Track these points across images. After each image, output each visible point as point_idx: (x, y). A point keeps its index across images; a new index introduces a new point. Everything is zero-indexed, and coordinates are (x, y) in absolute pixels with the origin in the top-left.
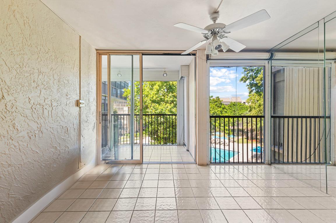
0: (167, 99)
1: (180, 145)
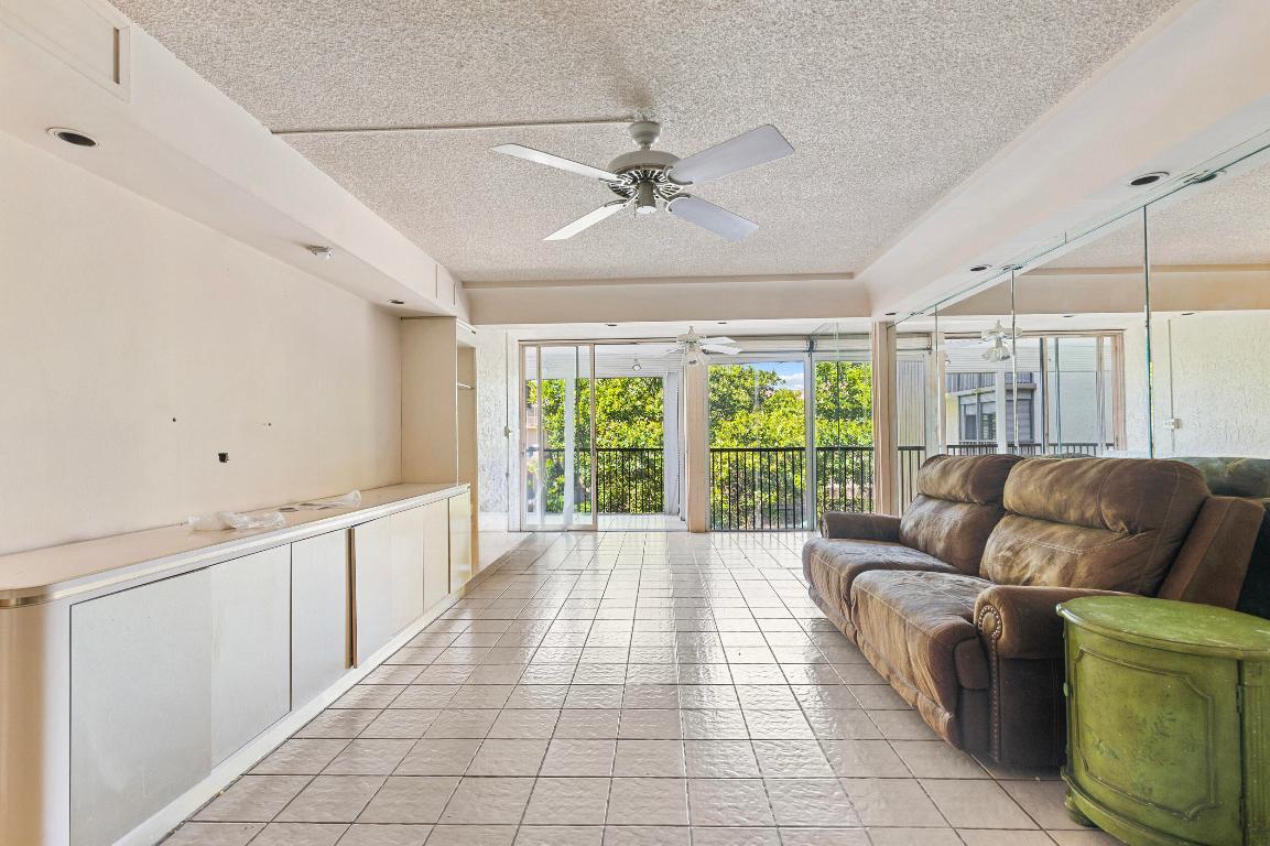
0: (651, 407)
1: (670, 513)
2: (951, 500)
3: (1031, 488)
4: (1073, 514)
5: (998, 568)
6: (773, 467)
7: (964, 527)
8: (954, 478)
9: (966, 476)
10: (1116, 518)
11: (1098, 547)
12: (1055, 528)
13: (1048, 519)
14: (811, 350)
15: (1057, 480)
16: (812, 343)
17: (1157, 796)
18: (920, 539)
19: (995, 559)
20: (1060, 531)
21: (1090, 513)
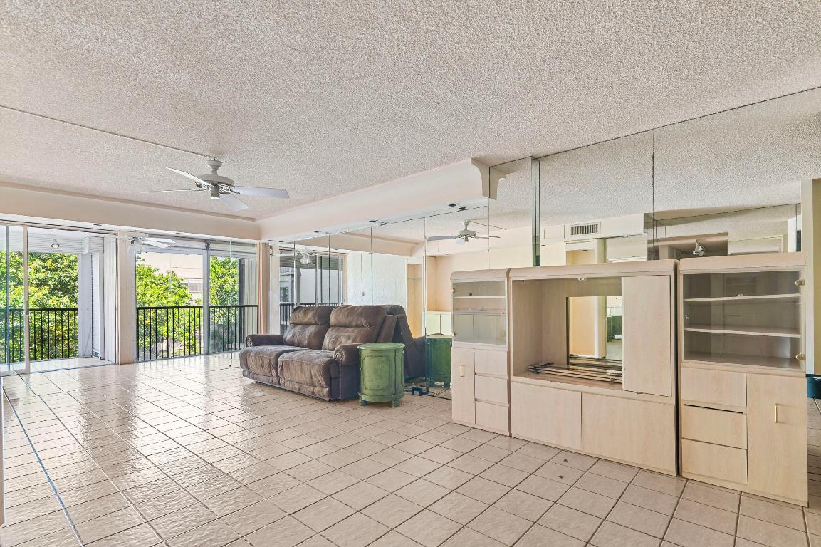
1: (88, 357)
2: (308, 324)
3: (341, 316)
4: (354, 324)
5: (330, 345)
6: (147, 321)
7: (315, 333)
8: (310, 315)
9: (315, 315)
10: (366, 323)
11: (362, 332)
12: (348, 329)
13: (346, 326)
14: (208, 248)
15: (350, 313)
16: (208, 245)
17: (381, 387)
18: (296, 341)
19: (329, 342)
20: (350, 329)
21: (359, 322)
